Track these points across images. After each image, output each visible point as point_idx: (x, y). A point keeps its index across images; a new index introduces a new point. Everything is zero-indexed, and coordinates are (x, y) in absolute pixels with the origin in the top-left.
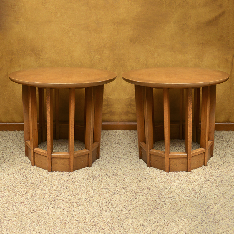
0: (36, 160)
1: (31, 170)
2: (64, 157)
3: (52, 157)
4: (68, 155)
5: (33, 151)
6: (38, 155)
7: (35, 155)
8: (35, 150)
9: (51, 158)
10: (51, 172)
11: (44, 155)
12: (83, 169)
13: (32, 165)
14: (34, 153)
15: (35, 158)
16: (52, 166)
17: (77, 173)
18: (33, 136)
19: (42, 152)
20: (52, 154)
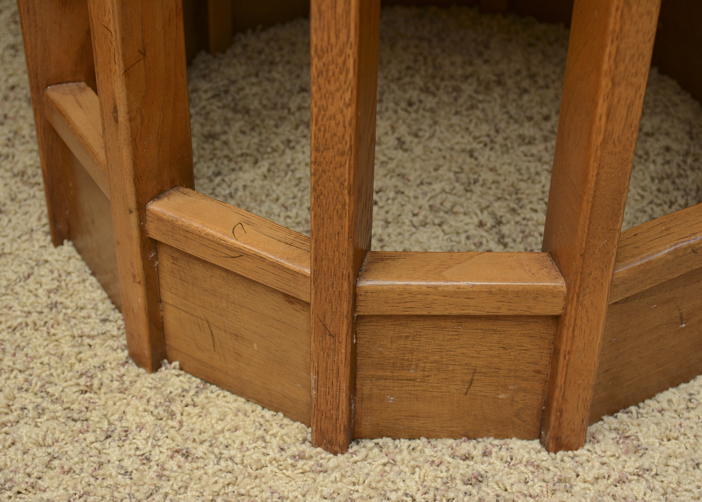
0: (172, 318)
1: (131, 420)
2: (504, 311)
3: (362, 310)
4: (553, 293)
5: (142, 231)
6: (199, 271)
7: (165, 263)
8: (160, 219)
9: (357, 321)
10: (344, 449)
11: (269, 279)
12: (671, 394)
13: (136, 358)
14: (150, 246)
15: (167, 296)
16: (365, 388)
17: (632, 464)
18: (127, 72)
19: (241, 254)
20: (366, 283)
